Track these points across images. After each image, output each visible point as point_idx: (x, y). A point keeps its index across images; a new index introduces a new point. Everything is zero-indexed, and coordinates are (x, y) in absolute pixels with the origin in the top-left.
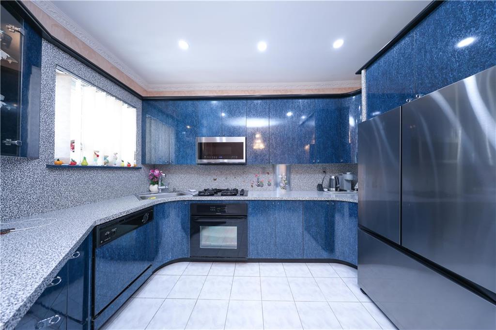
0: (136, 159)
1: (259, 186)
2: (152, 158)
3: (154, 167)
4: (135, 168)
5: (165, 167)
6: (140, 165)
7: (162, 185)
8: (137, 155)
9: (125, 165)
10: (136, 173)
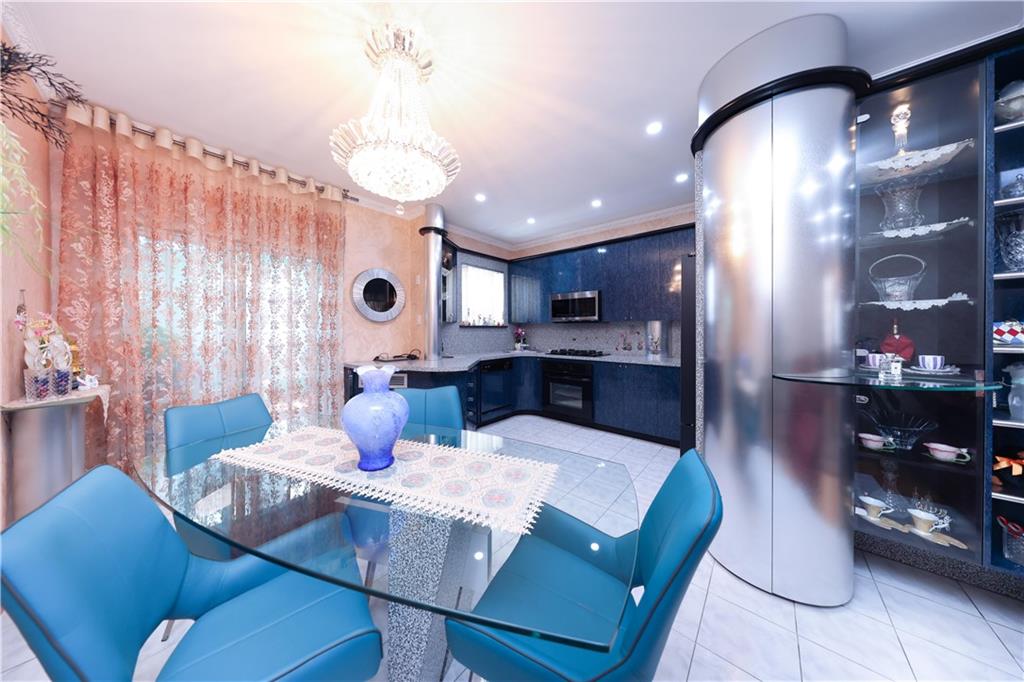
0: (504, 318)
1: (625, 349)
2: (517, 317)
3: (519, 325)
4: (503, 327)
5: (528, 324)
6: (507, 324)
7: (524, 343)
8: (504, 315)
9: (496, 324)
10: (504, 332)
